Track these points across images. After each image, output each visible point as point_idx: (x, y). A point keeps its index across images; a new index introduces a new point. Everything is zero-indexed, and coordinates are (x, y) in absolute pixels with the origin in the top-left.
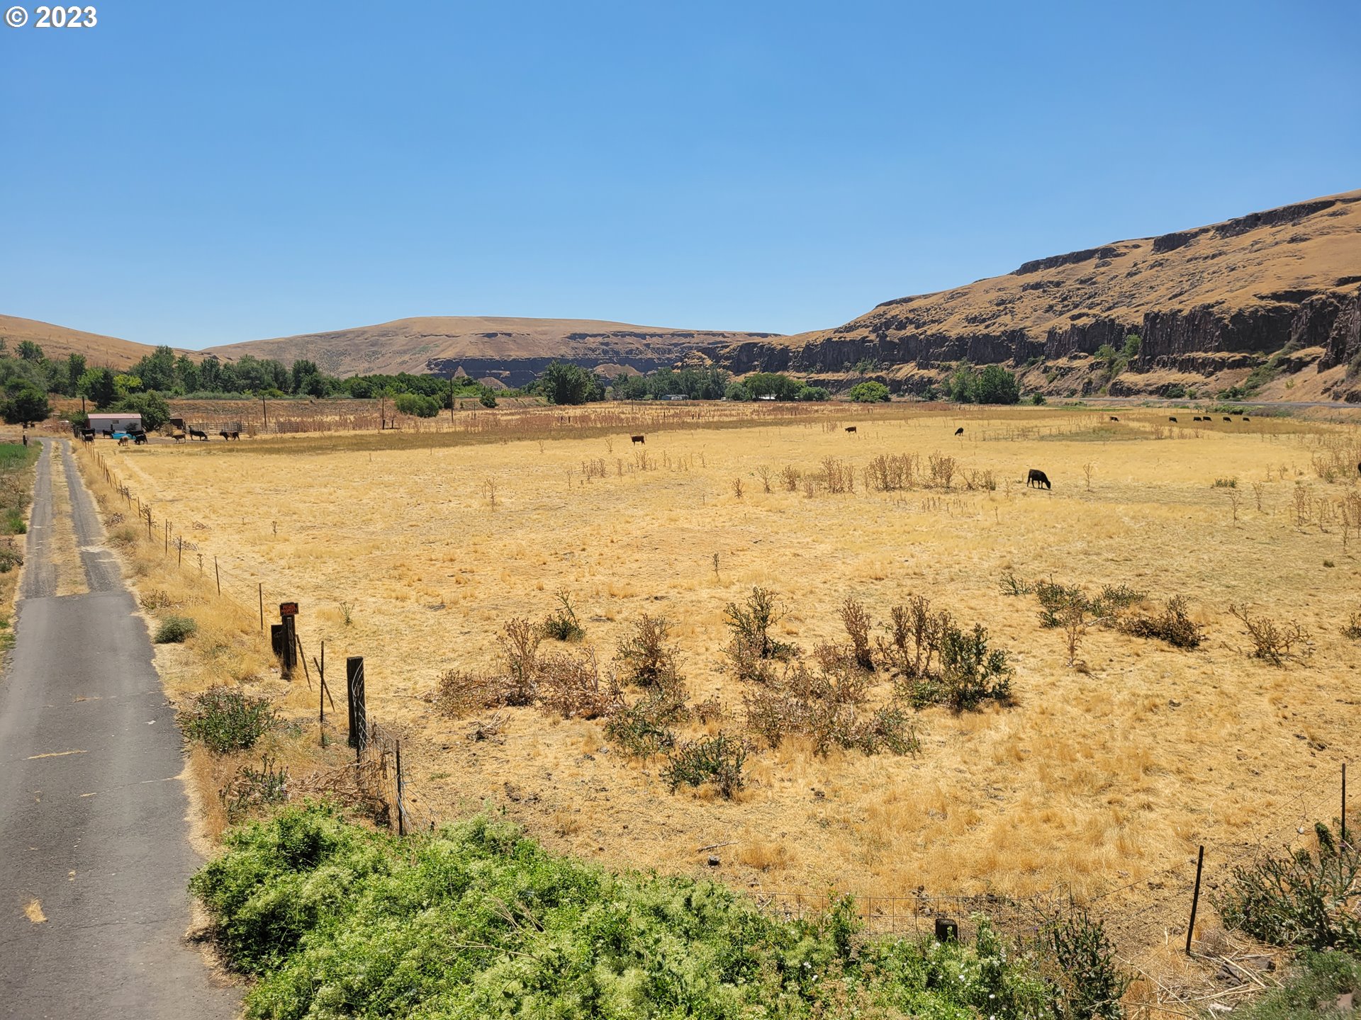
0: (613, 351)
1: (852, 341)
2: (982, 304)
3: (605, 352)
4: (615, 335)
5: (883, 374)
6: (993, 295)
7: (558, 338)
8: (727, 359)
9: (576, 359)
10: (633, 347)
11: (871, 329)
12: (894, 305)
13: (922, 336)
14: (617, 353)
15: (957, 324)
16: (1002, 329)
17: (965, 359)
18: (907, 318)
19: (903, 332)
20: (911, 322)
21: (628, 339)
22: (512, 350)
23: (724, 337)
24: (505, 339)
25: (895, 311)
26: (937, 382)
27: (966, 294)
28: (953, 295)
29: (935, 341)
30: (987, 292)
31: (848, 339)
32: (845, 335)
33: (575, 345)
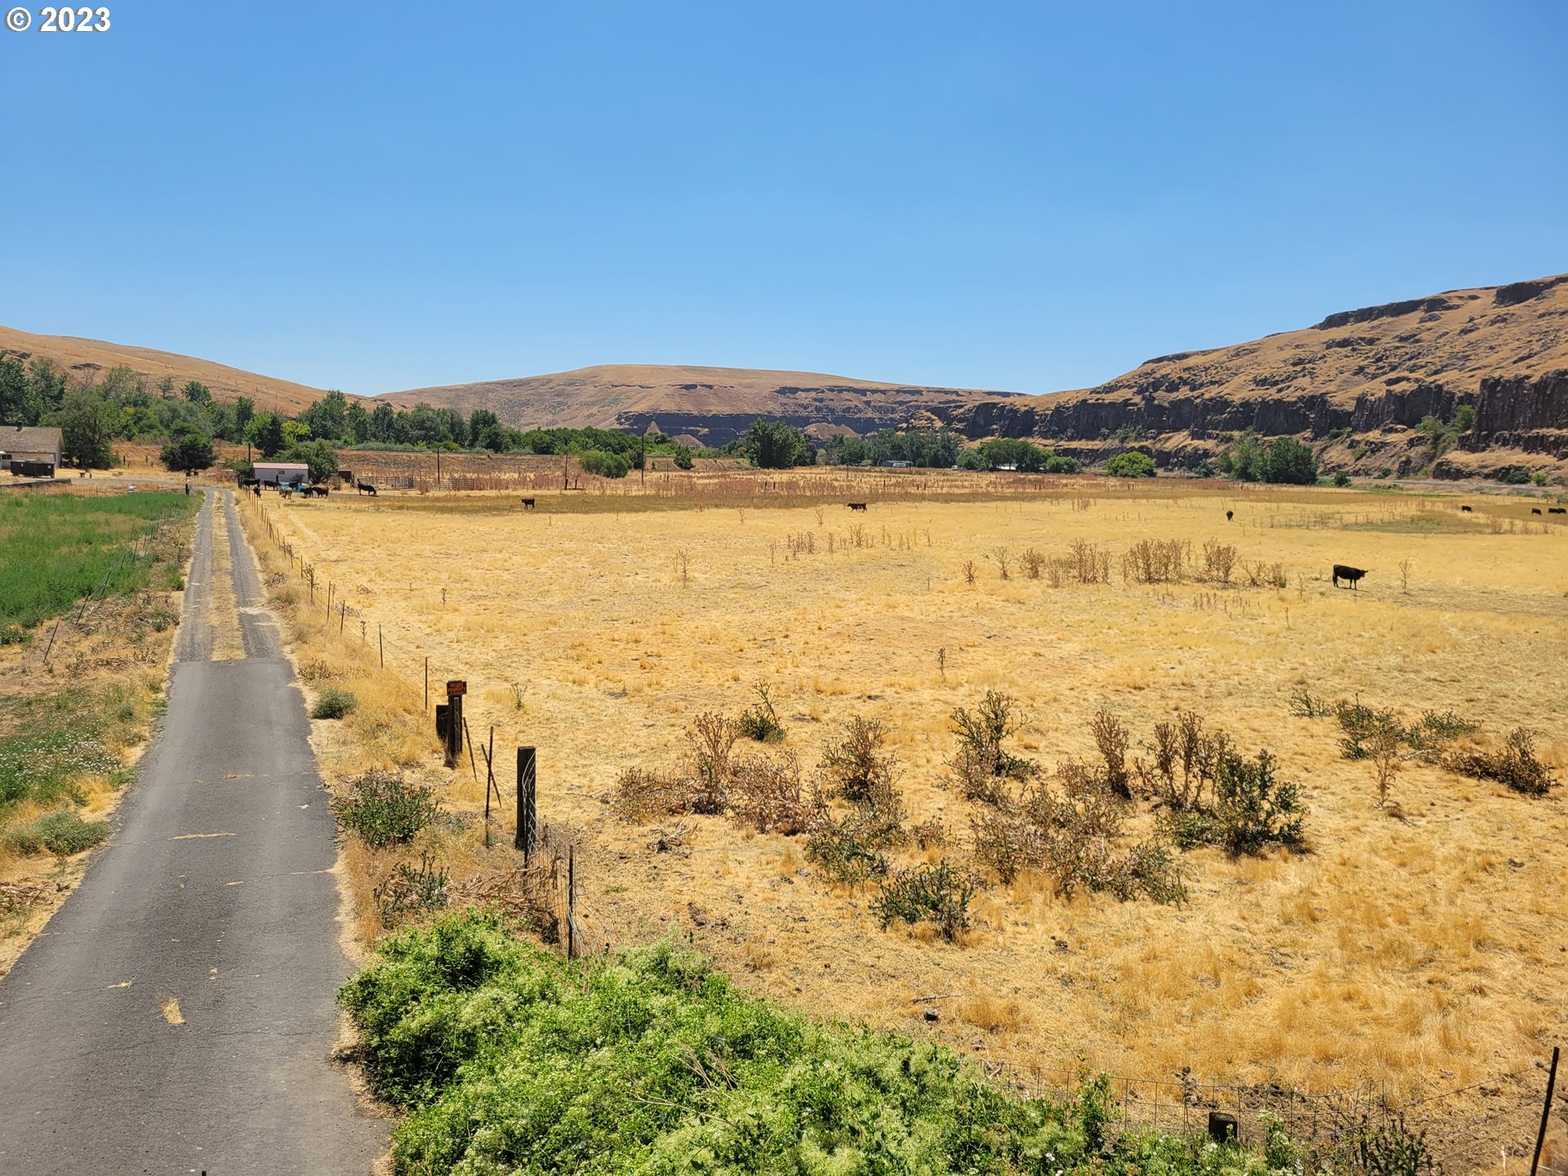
0: (827, 408)
1: (1112, 404)
2: (1274, 363)
3: (818, 410)
4: (831, 390)
5: (1148, 443)
6: (1289, 353)
7: (765, 392)
8: (960, 421)
9: (784, 417)
10: (851, 404)
11: (1135, 389)
12: (1165, 363)
13: (1199, 400)
14: (832, 411)
15: (1241, 387)
16: (1299, 393)
17: (1250, 429)
18: (1180, 378)
19: (1175, 394)
20: (1185, 383)
21: (845, 395)
22: (712, 404)
23: (958, 394)
24: (705, 391)
25: (1166, 369)
26: (1214, 455)
27: (1254, 351)
28: (1239, 352)
29: (1213, 406)
30: (1282, 349)
31: (1107, 401)
32: (1104, 396)
33: (785, 401)
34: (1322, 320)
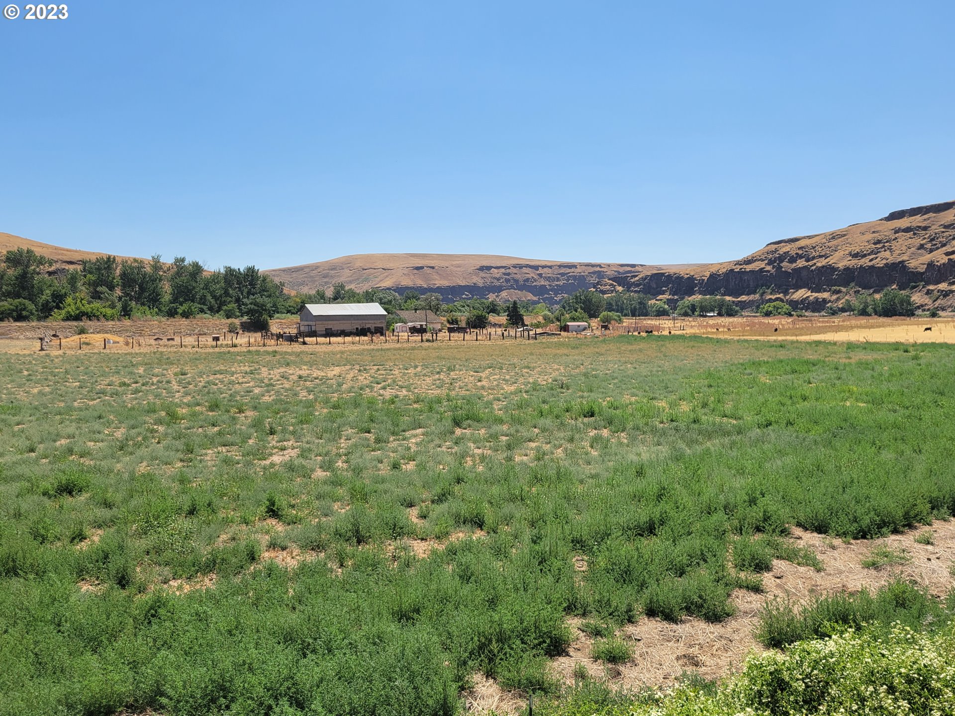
0: (513, 279)
1: (752, 272)
2: (861, 243)
3: (507, 281)
4: (514, 267)
5: (781, 296)
6: (869, 236)
7: (470, 270)
8: (637, 285)
9: (485, 286)
10: (529, 276)
11: (766, 262)
12: (783, 244)
13: (813, 268)
14: (516, 281)
15: (842, 259)
16: (884, 262)
17: (853, 284)
18: (797, 254)
19: (794, 265)
20: (801, 257)
21: (525, 270)
22: (436, 279)
23: (601, 267)
24: (429, 271)
25: (786, 248)
26: (830, 301)
27: (845, 235)
28: (834, 236)
29: (825, 271)
30: (863, 234)
31: (748, 270)
32: (745, 266)
33: (484, 275)
34: (887, 215)
